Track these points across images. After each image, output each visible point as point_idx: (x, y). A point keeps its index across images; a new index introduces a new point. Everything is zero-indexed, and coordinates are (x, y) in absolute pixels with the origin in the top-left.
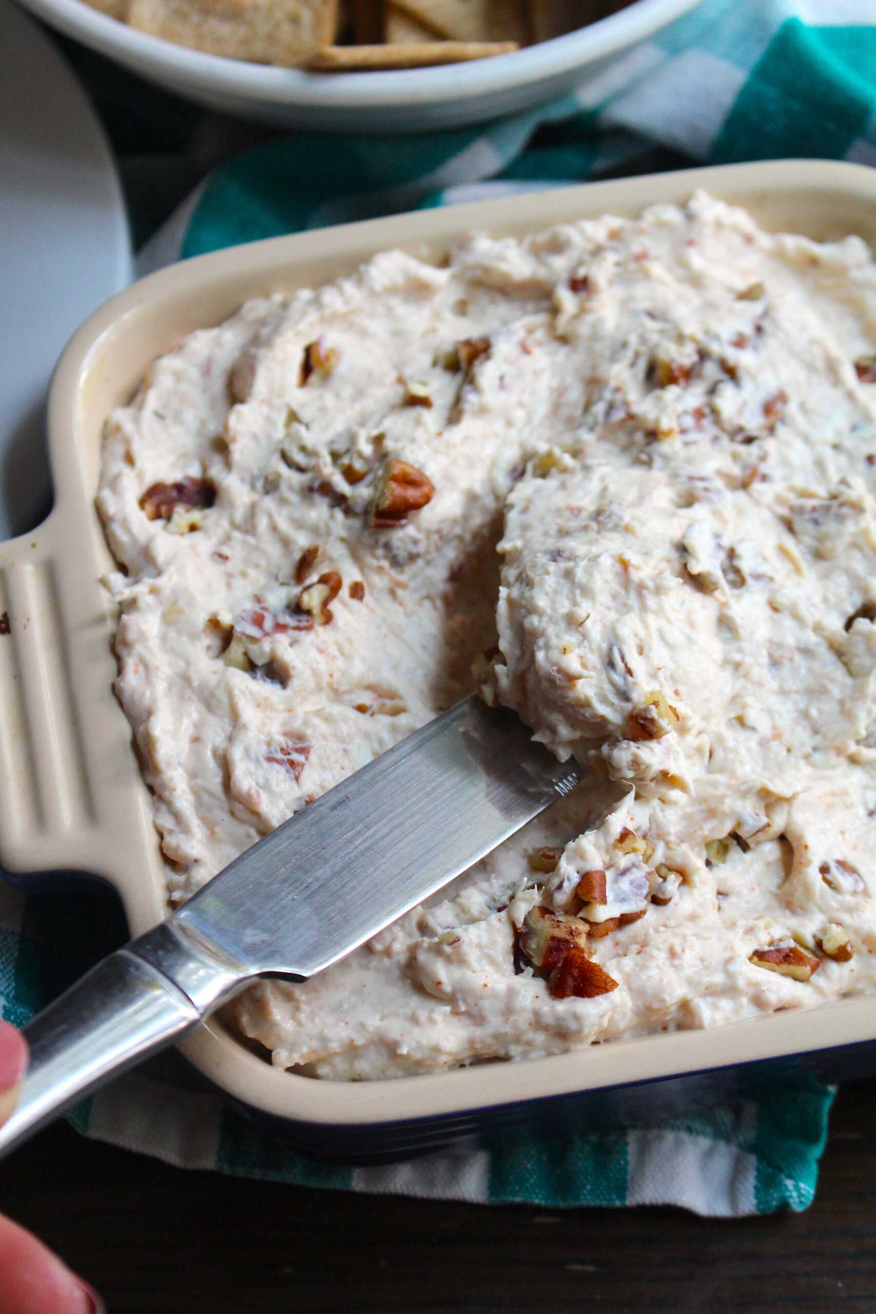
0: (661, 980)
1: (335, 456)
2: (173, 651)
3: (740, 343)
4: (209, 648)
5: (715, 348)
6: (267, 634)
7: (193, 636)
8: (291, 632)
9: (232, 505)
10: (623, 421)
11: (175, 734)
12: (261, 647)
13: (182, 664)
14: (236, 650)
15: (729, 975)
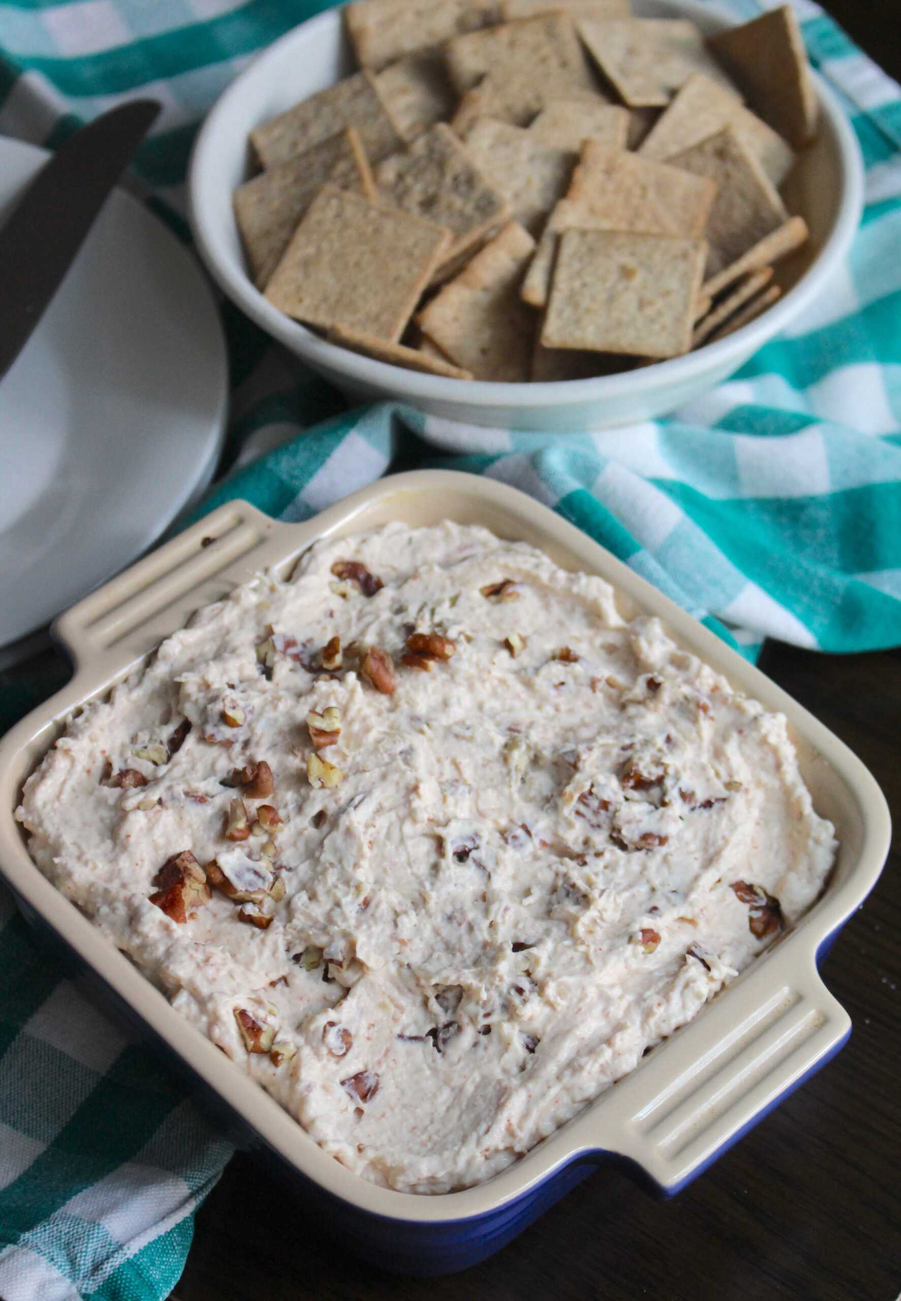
3: (686, 796)
5: (668, 782)
6: (284, 652)
8: (298, 665)
9: (370, 604)
11: (185, 647)
12: (274, 657)
13: (236, 627)
15: (211, 998)
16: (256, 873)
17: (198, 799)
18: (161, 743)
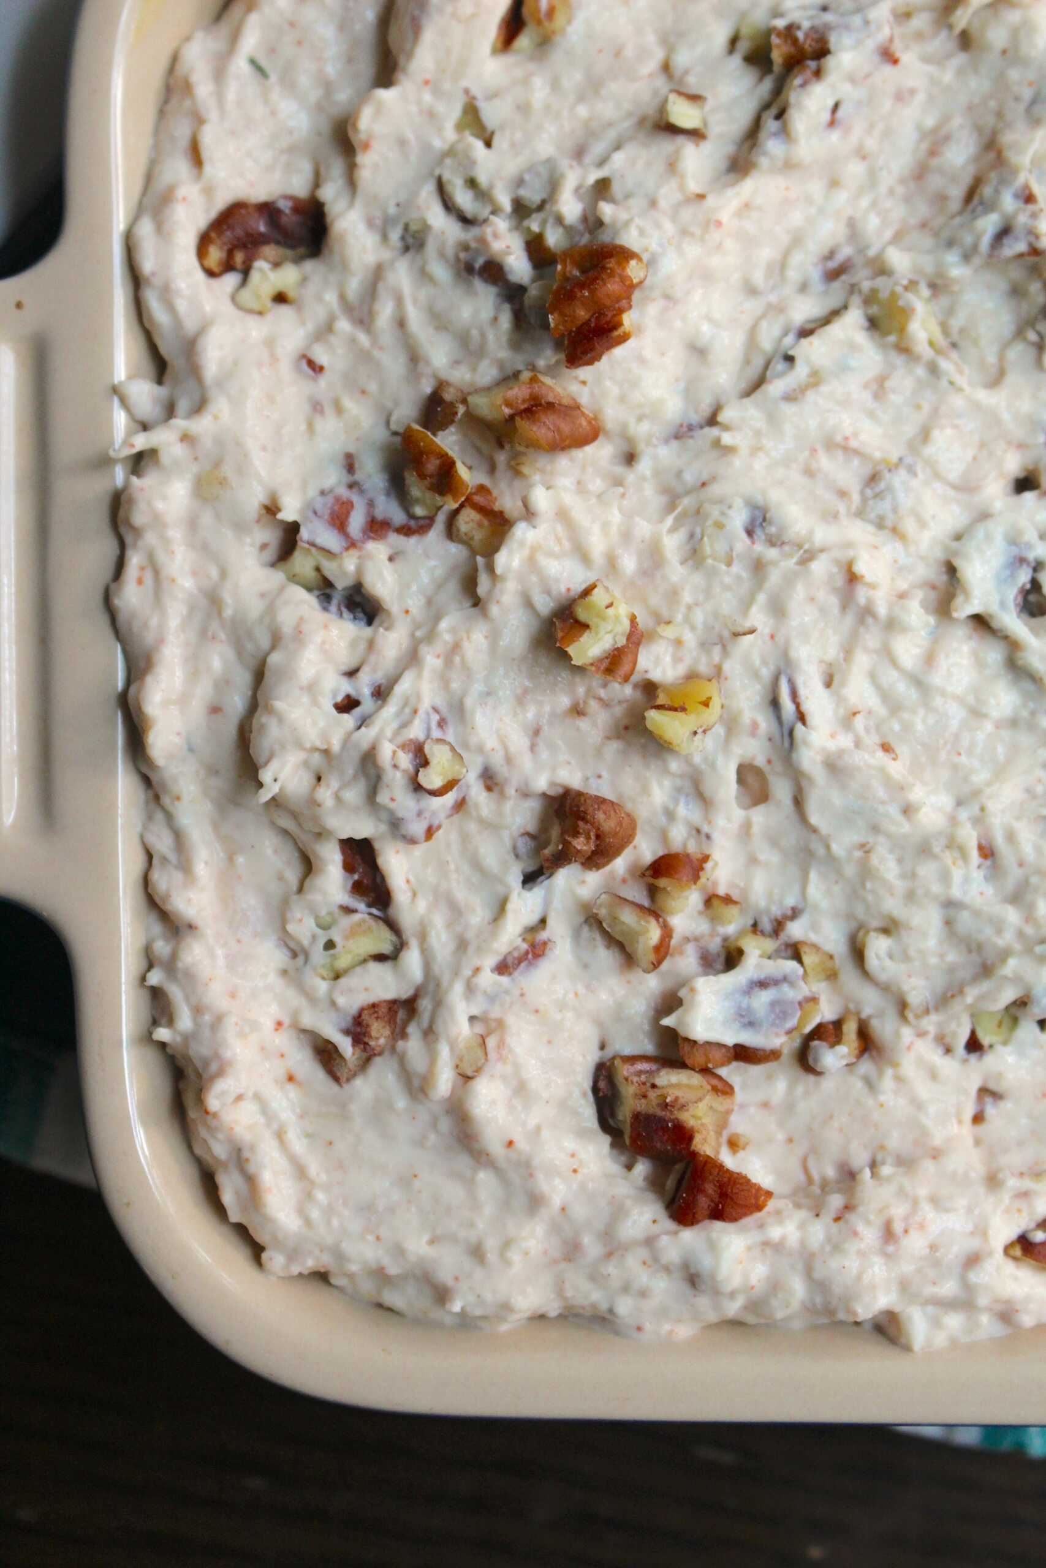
0: (859, 1277)
1: (521, 210)
2: (204, 549)
4: (264, 547)
6: (352, 544)
7: (240, 528)
8: (394, 538)
9: (345, 267)
10: (1021, 255)
11: (183, 701)
12: (340, 566)
13: (214, 573)
14: (302, 562)
15: (967, 1286)
16: (763, 984)
17: (530, 956)
18: (348, 910)
